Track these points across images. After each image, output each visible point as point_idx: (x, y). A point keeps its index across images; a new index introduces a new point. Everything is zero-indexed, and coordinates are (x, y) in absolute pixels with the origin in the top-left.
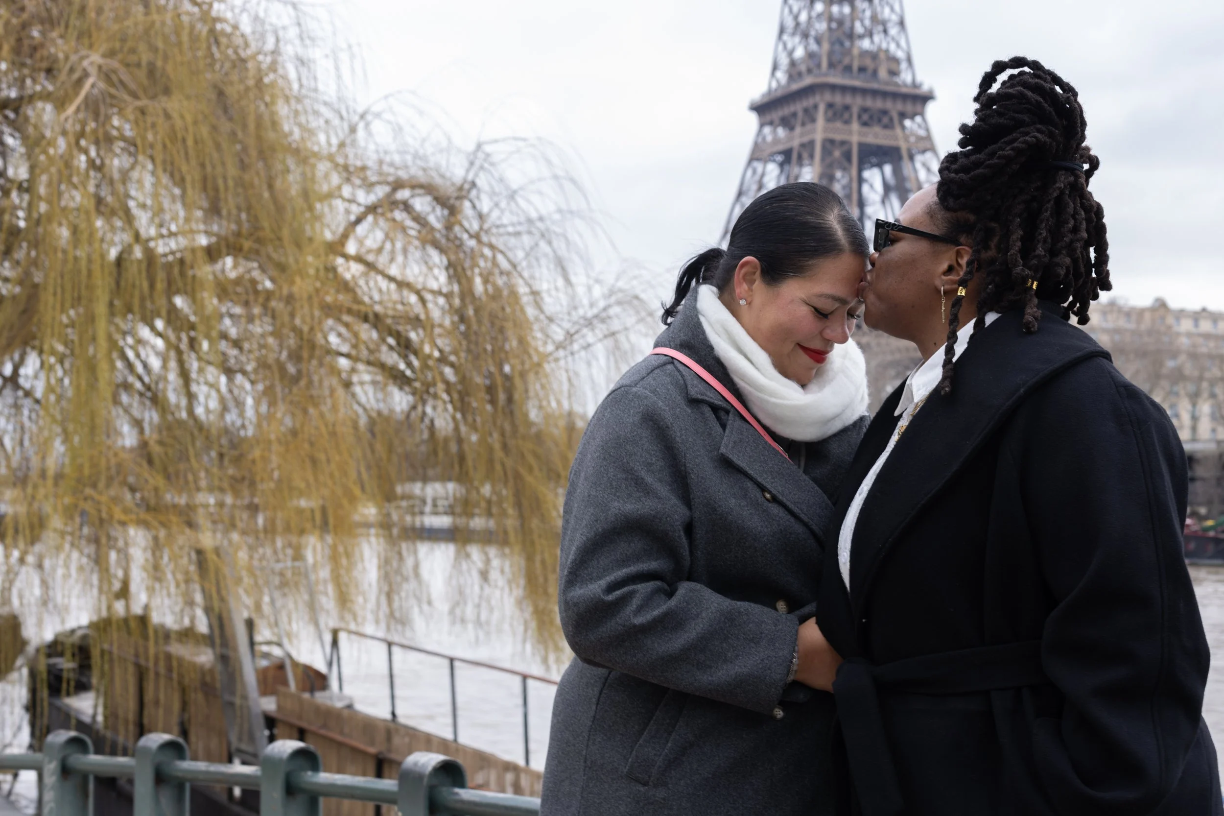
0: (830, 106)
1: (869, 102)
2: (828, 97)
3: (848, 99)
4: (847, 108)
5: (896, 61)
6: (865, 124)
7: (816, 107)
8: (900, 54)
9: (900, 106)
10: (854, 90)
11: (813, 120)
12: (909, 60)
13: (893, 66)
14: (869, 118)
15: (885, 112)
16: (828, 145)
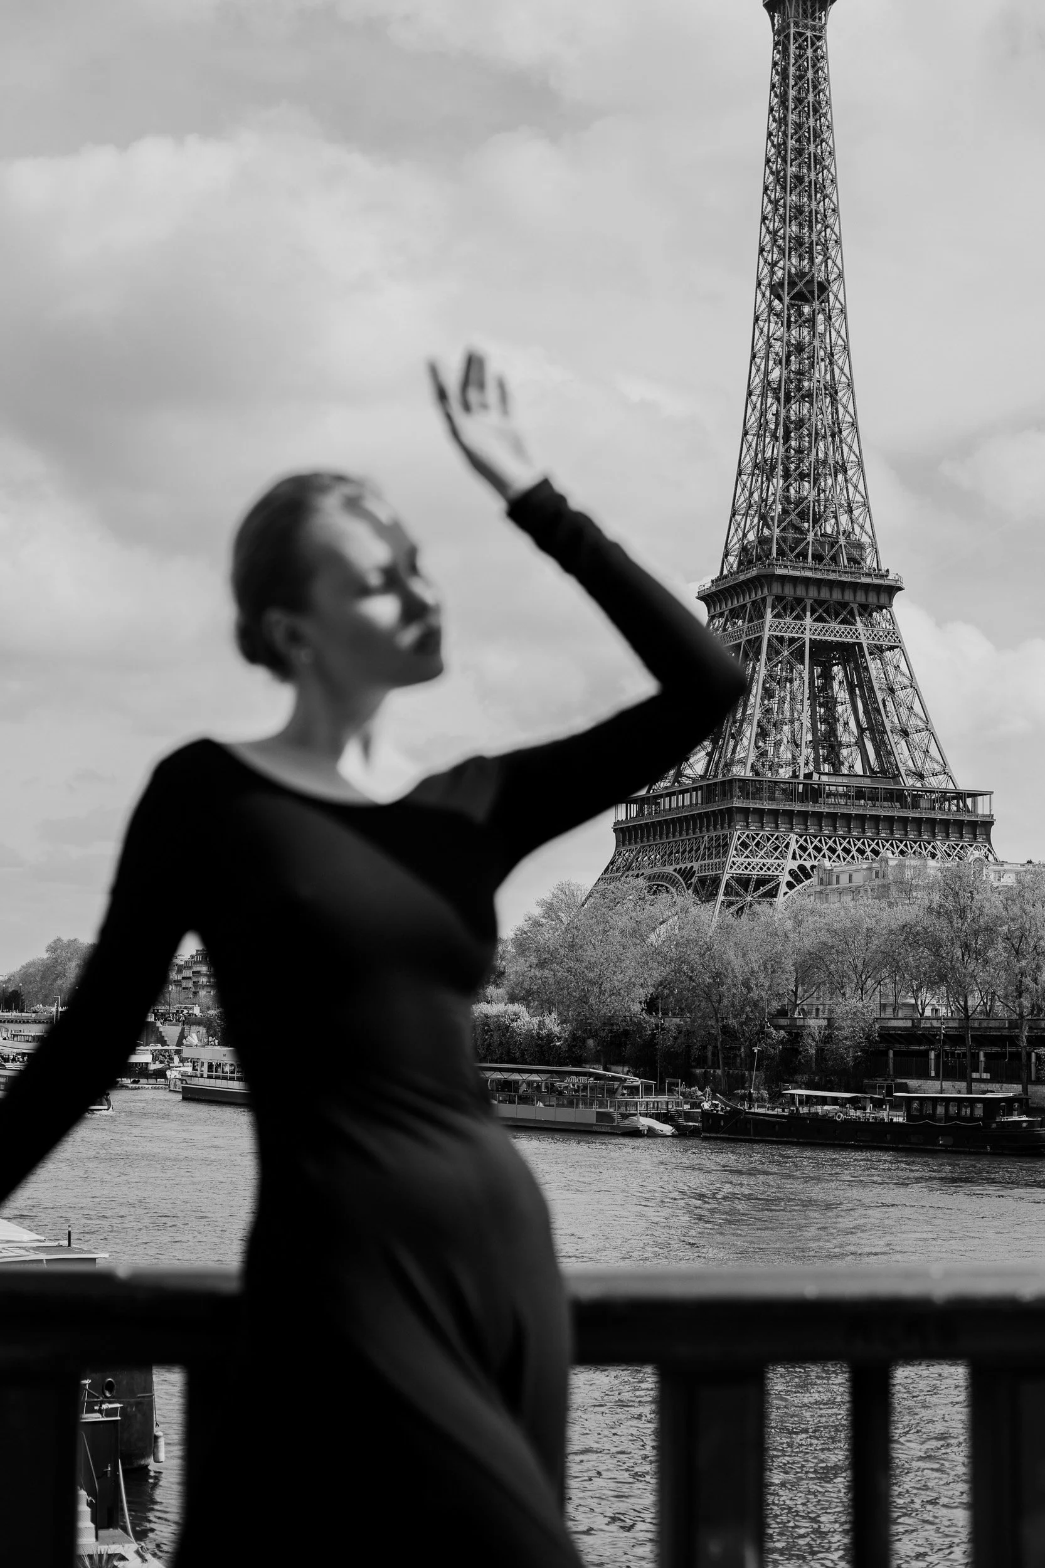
0: (779, 599)
1: (825, 594)
2: (777, 589)
3: (800, 592)
4: (799, 601)
5: (860, 546)
6: (819, 619)
7: (764, 599)
8: (865, 539)
9: (861, 597)
10: (807, 581)
11: (762, 616)
12: (874, 545)
13: (855, 553)
14: (826, 611)
15: (844, 605)
16: (775, 643)
